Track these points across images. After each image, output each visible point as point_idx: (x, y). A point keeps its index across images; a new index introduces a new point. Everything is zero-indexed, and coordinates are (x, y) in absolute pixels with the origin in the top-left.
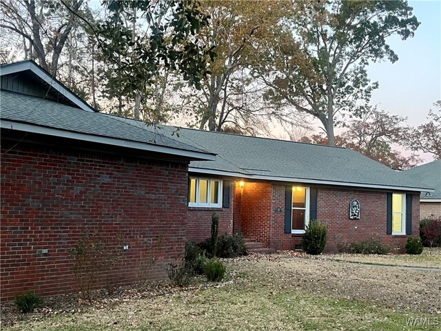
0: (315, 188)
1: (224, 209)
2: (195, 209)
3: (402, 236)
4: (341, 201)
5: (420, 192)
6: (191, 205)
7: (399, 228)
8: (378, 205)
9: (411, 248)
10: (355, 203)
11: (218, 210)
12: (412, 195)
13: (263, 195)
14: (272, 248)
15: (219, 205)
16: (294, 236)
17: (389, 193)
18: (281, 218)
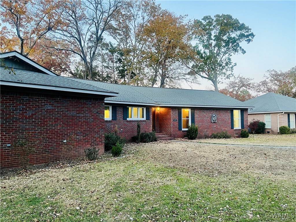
0: (193, 109)
1: (147, 121)
2: (131, 121)
3: (239, 130)
4: (207, 115)
5: (248, 109)
6: (128, 119)
7: (238, 126)
8: (226, 116)
9: (243, 135)
10: (214, 115)
11: (144, 121)
12: (243, 110)
13: (167, 114)
14: (173, 137)
15: (145, 119)
16: (183, 131)
17: (231, 110)
18: (176, 124)
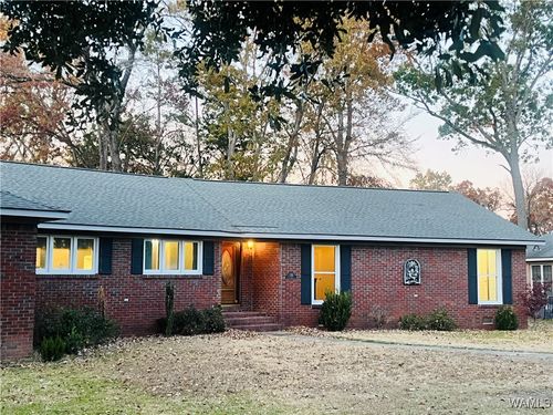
0: (347, 248)
1: (205, 277)
2: (153, 278)
3: (495, 307)
5: (525, 246)
6: (146, 272)
10: (413, 264)
11: (195, 277)
12: (510, 250)
14: (283, 323)
15: (199, 271)
16: (315, 307)
17: (471, 250)
18: (296, 285)
